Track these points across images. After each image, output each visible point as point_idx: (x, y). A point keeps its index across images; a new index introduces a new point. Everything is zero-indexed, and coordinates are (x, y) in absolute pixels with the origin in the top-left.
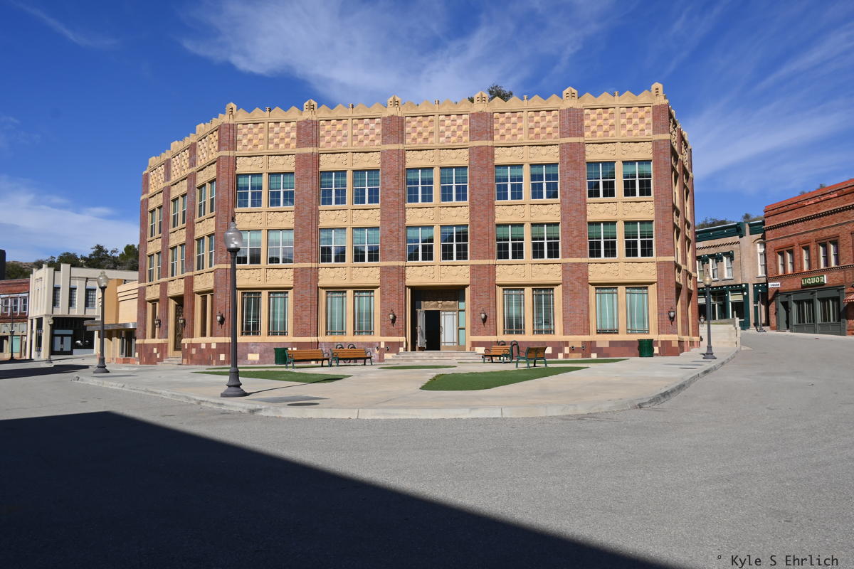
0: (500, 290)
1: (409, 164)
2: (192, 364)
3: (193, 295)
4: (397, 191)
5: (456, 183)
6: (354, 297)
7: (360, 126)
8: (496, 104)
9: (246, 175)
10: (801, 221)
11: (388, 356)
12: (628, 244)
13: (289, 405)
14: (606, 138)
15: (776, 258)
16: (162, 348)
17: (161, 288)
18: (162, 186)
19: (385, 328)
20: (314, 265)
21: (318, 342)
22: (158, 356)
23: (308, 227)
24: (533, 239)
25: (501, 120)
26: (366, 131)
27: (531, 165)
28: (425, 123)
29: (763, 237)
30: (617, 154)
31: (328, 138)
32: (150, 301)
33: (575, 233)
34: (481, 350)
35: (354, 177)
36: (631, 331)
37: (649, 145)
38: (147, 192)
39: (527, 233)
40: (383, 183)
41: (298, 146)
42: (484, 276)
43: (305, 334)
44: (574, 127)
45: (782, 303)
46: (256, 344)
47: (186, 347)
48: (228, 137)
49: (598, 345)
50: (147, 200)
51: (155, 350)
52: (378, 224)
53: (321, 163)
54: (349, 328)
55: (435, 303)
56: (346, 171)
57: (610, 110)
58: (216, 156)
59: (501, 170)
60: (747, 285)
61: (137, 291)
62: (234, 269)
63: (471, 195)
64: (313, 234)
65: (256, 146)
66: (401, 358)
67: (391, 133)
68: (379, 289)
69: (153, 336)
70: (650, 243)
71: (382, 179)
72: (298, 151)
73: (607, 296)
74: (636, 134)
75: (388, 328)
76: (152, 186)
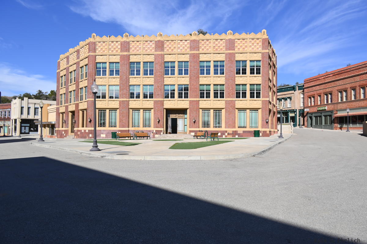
0: (201, 110)
1: (165, 60)
2: (78, 138)
3: (79, 110)
4: (160, 71)
5: (184, 68)
6: (143, 112)
7: (146, 44)
8: (201, 37)
9: (100, 63)
10: (318, 85)
11: (156, 136)
12: (251, 93)
13: (117, 154)
14: (243, 51)
15: (308, 99)
16: (66, 132)
17: (65, 108)
18: (65, 66)
19: (155, 125)
20: (127, 100)
21: (129, 130)
22: (65, 135)
23: (125, 84)
24: (214, 91)
25: (203, 43)
26: (149, 46)
27: (214, 61)
28: (172, 43)
29: (303, 91)
30: (247, 57)
31: (133, 49)
32: (61, 113)
33: (231, 89)
34: (193, 134)
35: (144, 65)
36: (251, 127)
37: (260, 54)
38: (59, 69)
39: (212, 88)
40: (155, 67)
41: (121, 52)
42: (195, 105)
43: (124, 127)
44: (231, 47)
45: (309, 117)
46: (104, 130)
47: (76, 131)
48: (92, 47)
49: (238, 132)
50: (59, 72)
51: (63, 133)
52: (153, 83)
53: (130, 59)
54: (141, 125)
55: (175, 115)
56: (140, 62)
57: (245, 40)
58: (88, 55)
59: (202, 63)
60: (296, 110)
61: (55, 109)
62: (95, 101)
63: (190, 72)
64: (127, 87)
65: (104, 51)
66: (162, 137)
67: (159, 47)
68: (153, 109)
69: (63, 127)
70: (260, 93)
71: (155, 65)
72: (121, 54)
73: (242, 113)
74: (255, 50)
75: (157, 125)
76: (61, 67)
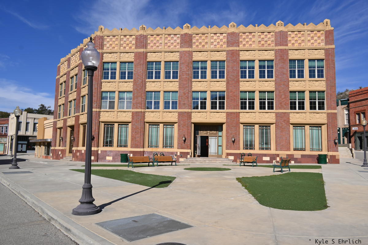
0: (241, 126)
1: (195, 59)
2: (77, 160)
3: (79, 125)
4: (188, 73)
5: (219, 69)
6: (164, 128)
7: (169, 38)
8: (241, 28)
9: (108, 63)
11: (181, 160)
12: (311, 103)
14: (299, 47)
15: (355, 116)
16: (63, 151)
17: (64, 121)
18: (66, 71)
19: (180, 145)
20: (143, 110)
21: (144, 151)
22: (61, 156)
23: (140, 88)
24: (260, 99)
25: (244, 37)
26: (172, 41)
27: (259, 61)
28: (203, 37)
29: (348, 107)
30: (306, 55)
31: (151, 44)
32: (59, 128)
33: (283, 97)
34: (232, 158)
35: (165, 65)
36: (312, 150)
37: (323, 51)
38: (59, 75)
39: (257, 96)
40: (181, 68)
41: (136, 48)
42: (233, 118)
43: (137, 147)
44: (283, 41)
45: (358, 137)
46: (111, 151)
47: (74, 152)
48: (99, 43)
49: (295, 157)
50: (59, 79)
51: (60, 153)
52: (177, 89)
53: (148, 57)
54: (161, 144)
55: (206, 132)
56: (161, 62)
57: (302, 33)
59: (243, 63)
61: (52, 123)
63: (227, 75)
64: (143, 94)
65: (114, 48)
66: (188, 161)
67: (185, 42)
68: (177, 124)
69: (60, 146)
70: (323, 103)
71: (180, 66)
72: (136, 50)
73: (299, 131)
74: (316, 45)
75: (182, 144)
76: (62, 72)
